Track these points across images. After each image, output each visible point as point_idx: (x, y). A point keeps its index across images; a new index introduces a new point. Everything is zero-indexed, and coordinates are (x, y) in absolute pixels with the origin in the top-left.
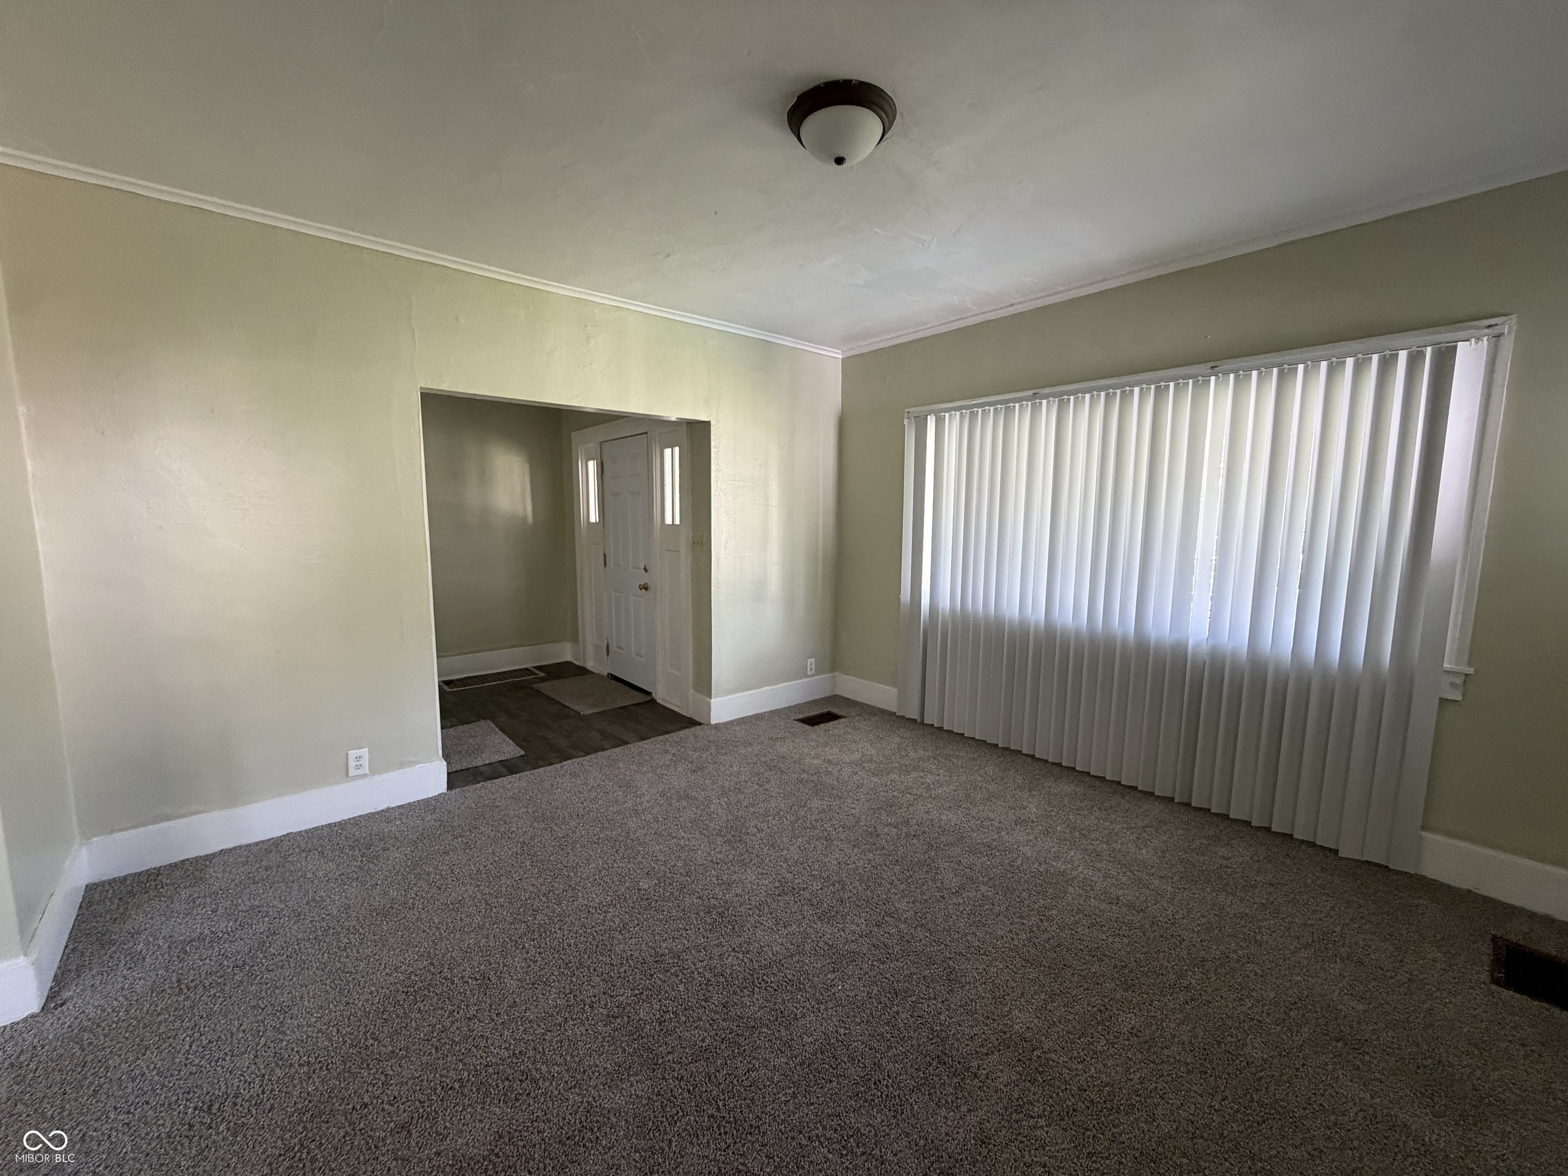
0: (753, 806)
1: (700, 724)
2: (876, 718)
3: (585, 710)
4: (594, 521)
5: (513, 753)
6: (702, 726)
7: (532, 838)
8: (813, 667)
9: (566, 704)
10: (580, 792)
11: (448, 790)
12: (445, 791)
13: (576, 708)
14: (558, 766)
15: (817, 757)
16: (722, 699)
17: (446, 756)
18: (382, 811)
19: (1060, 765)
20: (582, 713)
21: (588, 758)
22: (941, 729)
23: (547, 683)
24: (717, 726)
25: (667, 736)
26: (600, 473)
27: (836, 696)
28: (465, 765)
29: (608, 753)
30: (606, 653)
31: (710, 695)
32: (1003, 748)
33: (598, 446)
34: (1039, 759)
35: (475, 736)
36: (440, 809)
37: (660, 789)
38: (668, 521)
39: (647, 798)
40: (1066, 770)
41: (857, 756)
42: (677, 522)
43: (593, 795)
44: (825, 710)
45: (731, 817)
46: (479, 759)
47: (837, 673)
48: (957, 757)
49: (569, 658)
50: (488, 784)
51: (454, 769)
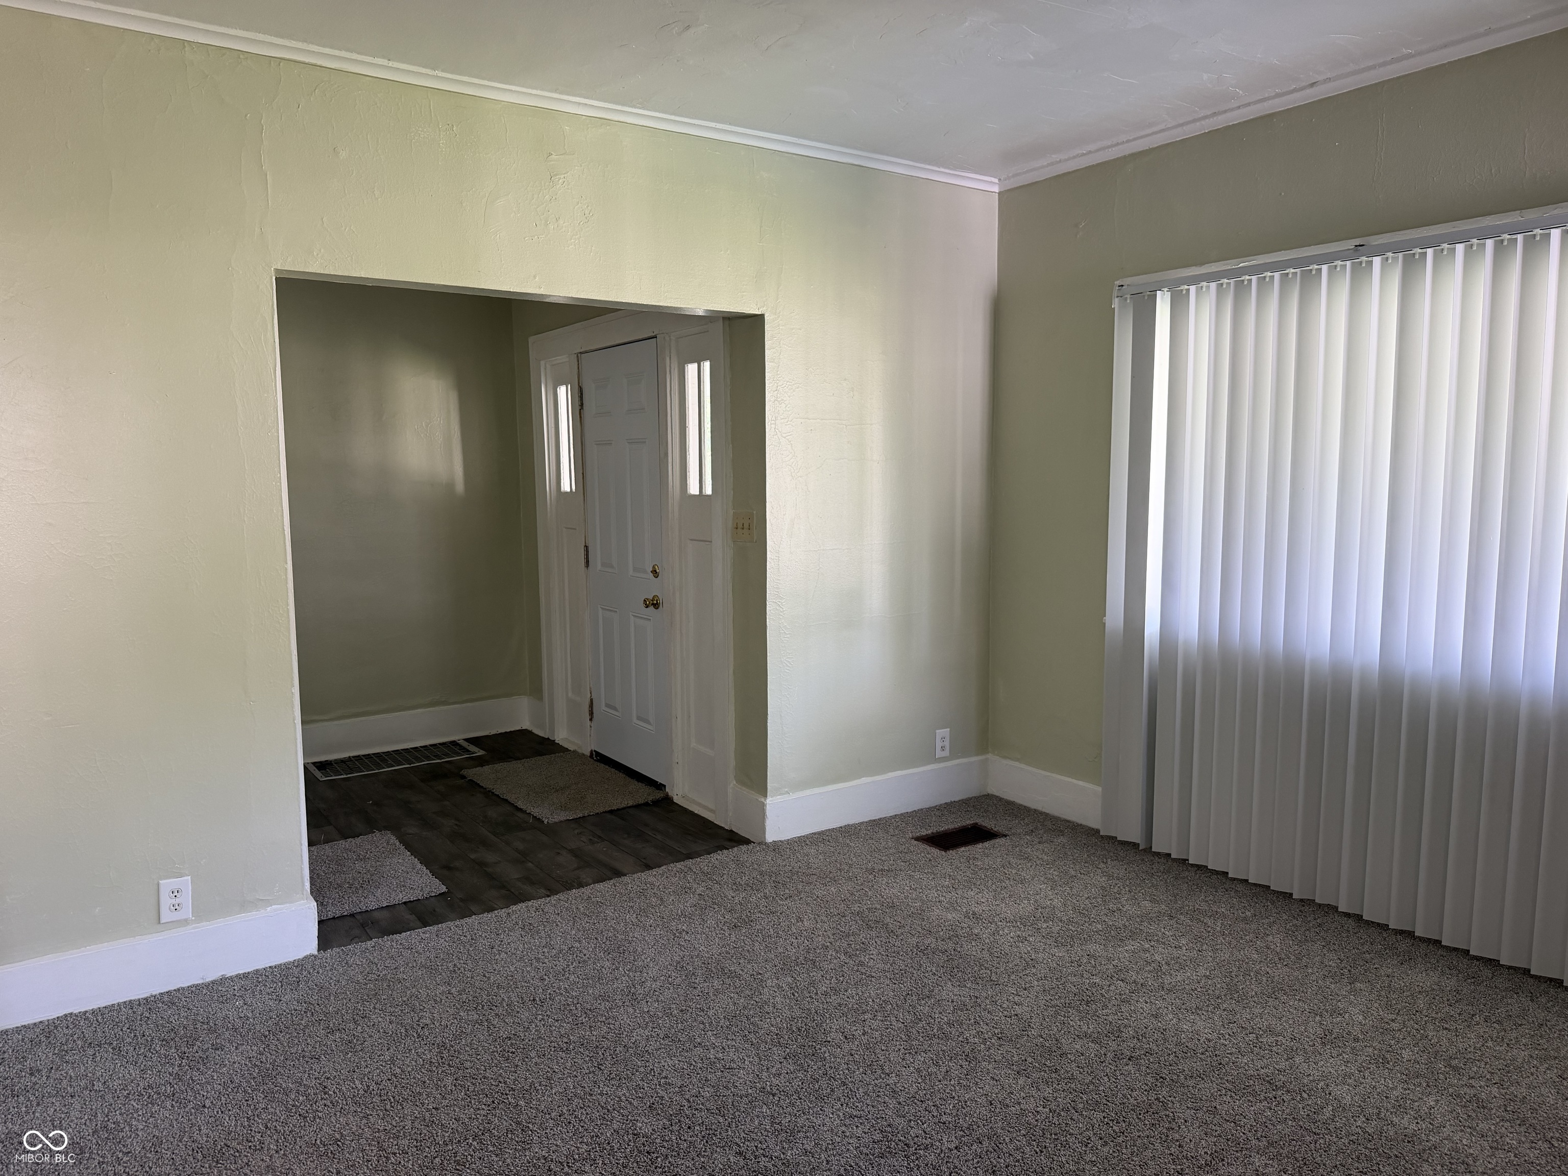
0: (836, 992)
1: (747, 842)
2: (1062, 840)
3: (549, 814)
4: (569, 490)
5: (428, 889)
6: (751, 846)
7: (457, 1037)
8: (947, 743)
9: (520, 804)
10: (538, 960)
11: (319, 950)
12: (316, 953)
13: (536, 812)
14: (503, 913)
15: (953, 906)
16: (786, 797)
17: (317, 892)
18: (213, 982)
19: (1410, 934)
20: (546, 821)
21: (553, 899)
22: (1184, 861)
23: (487, 768)
24: (777, 846)
25: (689, 862)
26: (578, 408)
27: (989, 796)
28: (346, 909)
29: (587, 891)
30: (588, 718)
31: (764, 792)
32: (1302, 900)
33: (574, 357)
34: (1370, 923)
35: (364, 859)
36: (307, 982)
37: (677, 958)
38: (694, 489)
39: (653, 972)
40: (1423, 946)
41: (1026, 908)
42: (708, 490)
43: (562, 964)
44: (969, 822)
45: (798, 1013)
46: (371, 897)
47: (990, 756)
48: (1214, 915)
49: (525, 723)
50: (387, 942)
51: (330, 915)
